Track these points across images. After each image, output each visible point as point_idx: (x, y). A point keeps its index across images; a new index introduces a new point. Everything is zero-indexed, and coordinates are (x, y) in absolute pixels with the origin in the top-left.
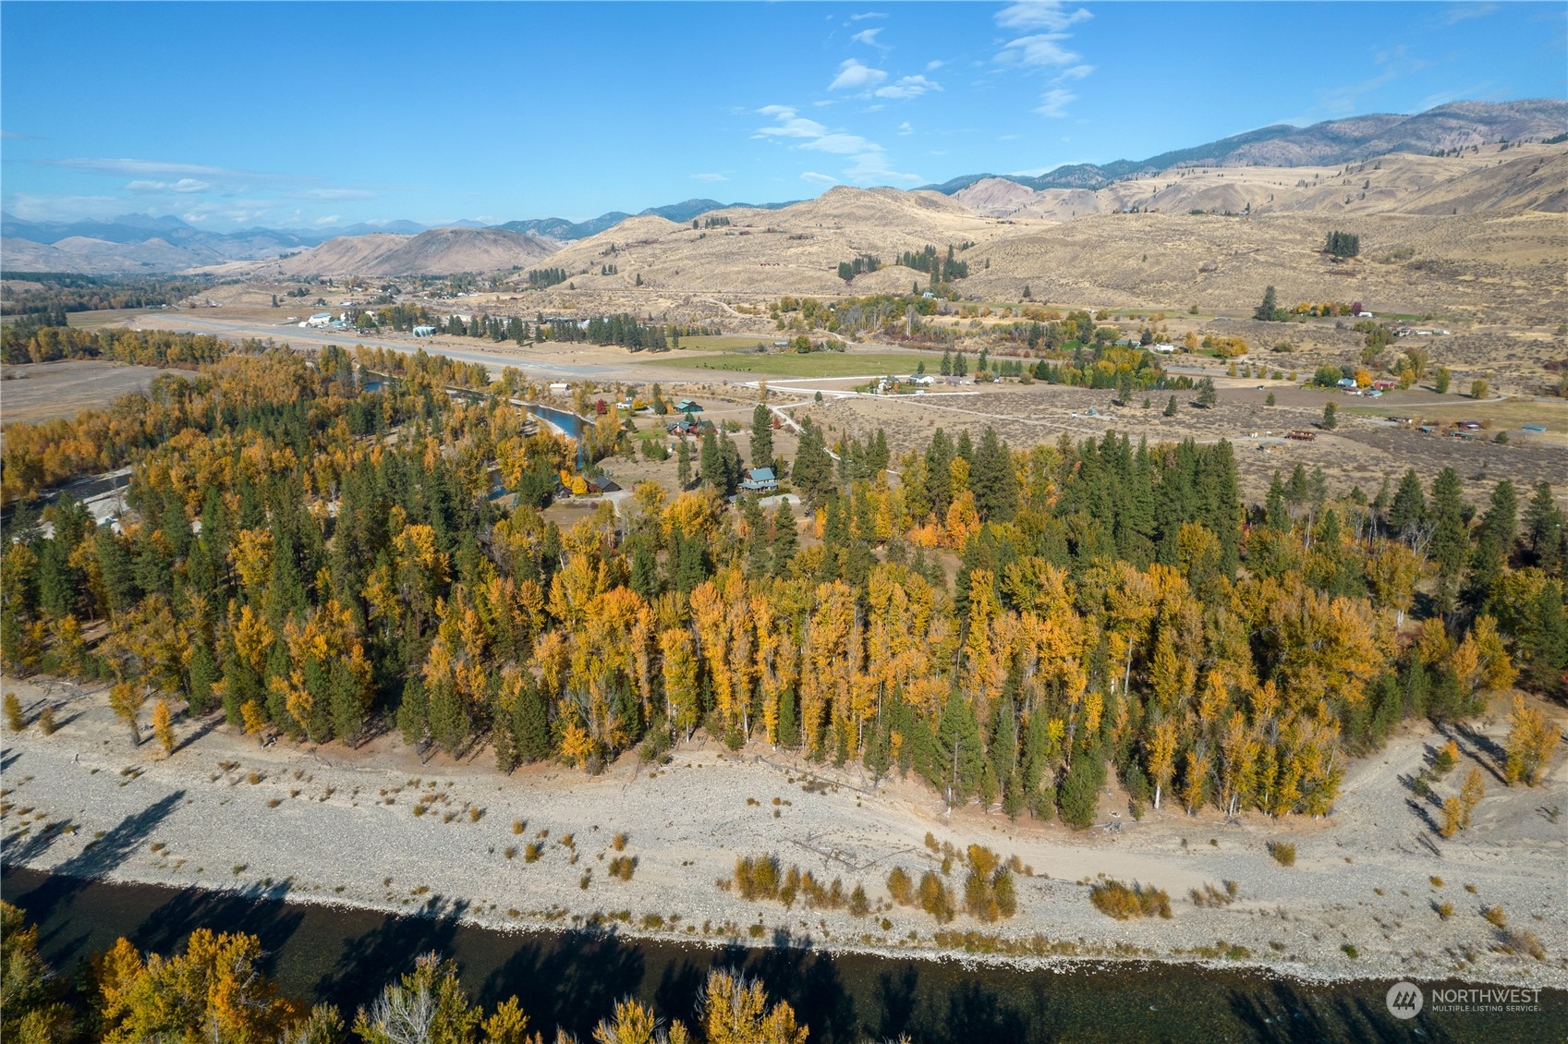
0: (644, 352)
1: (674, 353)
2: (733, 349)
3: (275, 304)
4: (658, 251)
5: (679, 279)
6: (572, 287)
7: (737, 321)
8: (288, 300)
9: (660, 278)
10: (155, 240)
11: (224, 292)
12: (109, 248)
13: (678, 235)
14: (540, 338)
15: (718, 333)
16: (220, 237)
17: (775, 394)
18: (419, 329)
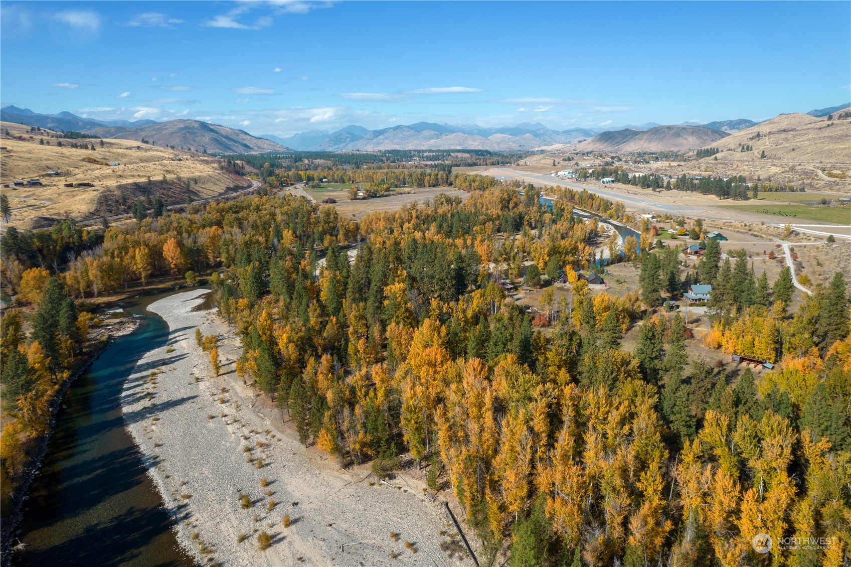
0: (730, 200)
1: (752, 202)
2: (801, 202)
3: (554, 165)
4: (790, 136)
5: (793, 154)
6: (716, 159)
7: (823, 183)
8: (562, 163)
9: (780, 154)
10: (528, 135)
11: (535, 158)
12: (509, 139)
13: (813, 125)
14: (668, 188)
15: (803, 190)
16: (557, 133)
17: (797, 234)
18: (605, 179)
